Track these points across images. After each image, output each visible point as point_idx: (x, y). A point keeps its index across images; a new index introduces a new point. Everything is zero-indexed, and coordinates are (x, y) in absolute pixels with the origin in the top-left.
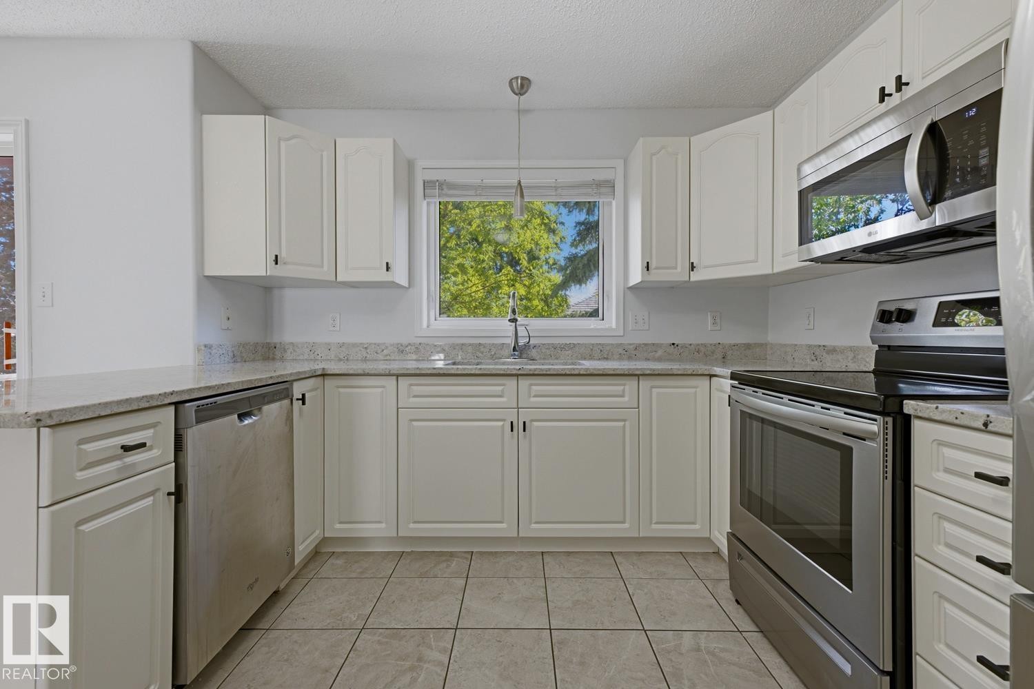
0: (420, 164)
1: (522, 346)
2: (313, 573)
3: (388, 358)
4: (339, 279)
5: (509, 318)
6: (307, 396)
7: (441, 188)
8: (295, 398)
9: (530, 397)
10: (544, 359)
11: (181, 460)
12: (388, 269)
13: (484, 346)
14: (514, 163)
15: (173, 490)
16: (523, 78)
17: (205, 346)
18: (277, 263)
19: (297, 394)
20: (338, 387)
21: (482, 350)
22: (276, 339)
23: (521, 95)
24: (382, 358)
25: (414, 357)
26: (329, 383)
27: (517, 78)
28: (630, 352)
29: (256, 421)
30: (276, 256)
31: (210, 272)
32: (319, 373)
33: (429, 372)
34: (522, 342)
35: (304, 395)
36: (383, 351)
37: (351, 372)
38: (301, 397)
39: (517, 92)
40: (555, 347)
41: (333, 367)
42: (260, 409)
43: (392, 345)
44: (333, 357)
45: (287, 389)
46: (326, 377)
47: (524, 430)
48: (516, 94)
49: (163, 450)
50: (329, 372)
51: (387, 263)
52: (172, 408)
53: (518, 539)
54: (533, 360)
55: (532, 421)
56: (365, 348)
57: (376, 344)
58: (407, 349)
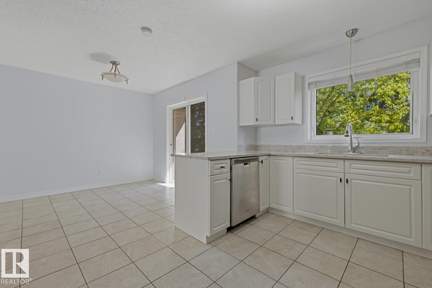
0: (307, 77)
1: (354, 147)
2: (266, 216)
3: (294, 151)
4: (276, 124)
5: (345, 135)
6: (263, 161)
7: (316, 84)
8: (260, 161)
9: (351, 169)
10: (369, 153)
11: (231, 172)
12: (292, 118)
13: (335, 147)
14: (349, 66)
15: (230, 179)
16: (353, 30)
17: (240, 146)
18: (257, 121)
19: (260, 160)
20: (274, 159)
22: (259, 144)
23: (352, 37)
24: (292, 151)
25: (304, 151)
26: (271, 158)
27: (349, 31)
29: (248, 166)
30: (257, 119)
31: (241, 125)
32: (268, 154)
33: (304, 156)
34: (354, 145)
35: (262, 161)
36: (292, 148)
37: (278, 155)
38: (261, 161)
39: (350, 36)
40: (375, 148)
41: (272, 153)
42: (250, 163)
43: (296, 146)
44: (275, 150)
45: (257, 158)
46: (270, 156)
47: (347, 183)
49: (228, 169)
50: (271, 154)
51: (292, 117)
52: (230, 160)
53: (344, 228)
54: (362, 154)
55: (352, 179)
56: (286, 147)
57: (289, 146)
58: (301, 148)
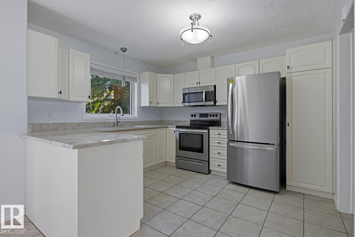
3: (74, 128)
12: (89, 98)
16: (126, 48)
18: (61, 94)
21: (105, 124)
24: (72, 128)
27: (124, 48)
28: (141, 123)
30: (61, 91)
34: (118, 121)
36: (72, 125)
39: (123, 51)
43: (75, 123)
48: (123, 52)
51: (89, 96)
56: (65, 125)
57: (69, 123)
58: (81, 124)
